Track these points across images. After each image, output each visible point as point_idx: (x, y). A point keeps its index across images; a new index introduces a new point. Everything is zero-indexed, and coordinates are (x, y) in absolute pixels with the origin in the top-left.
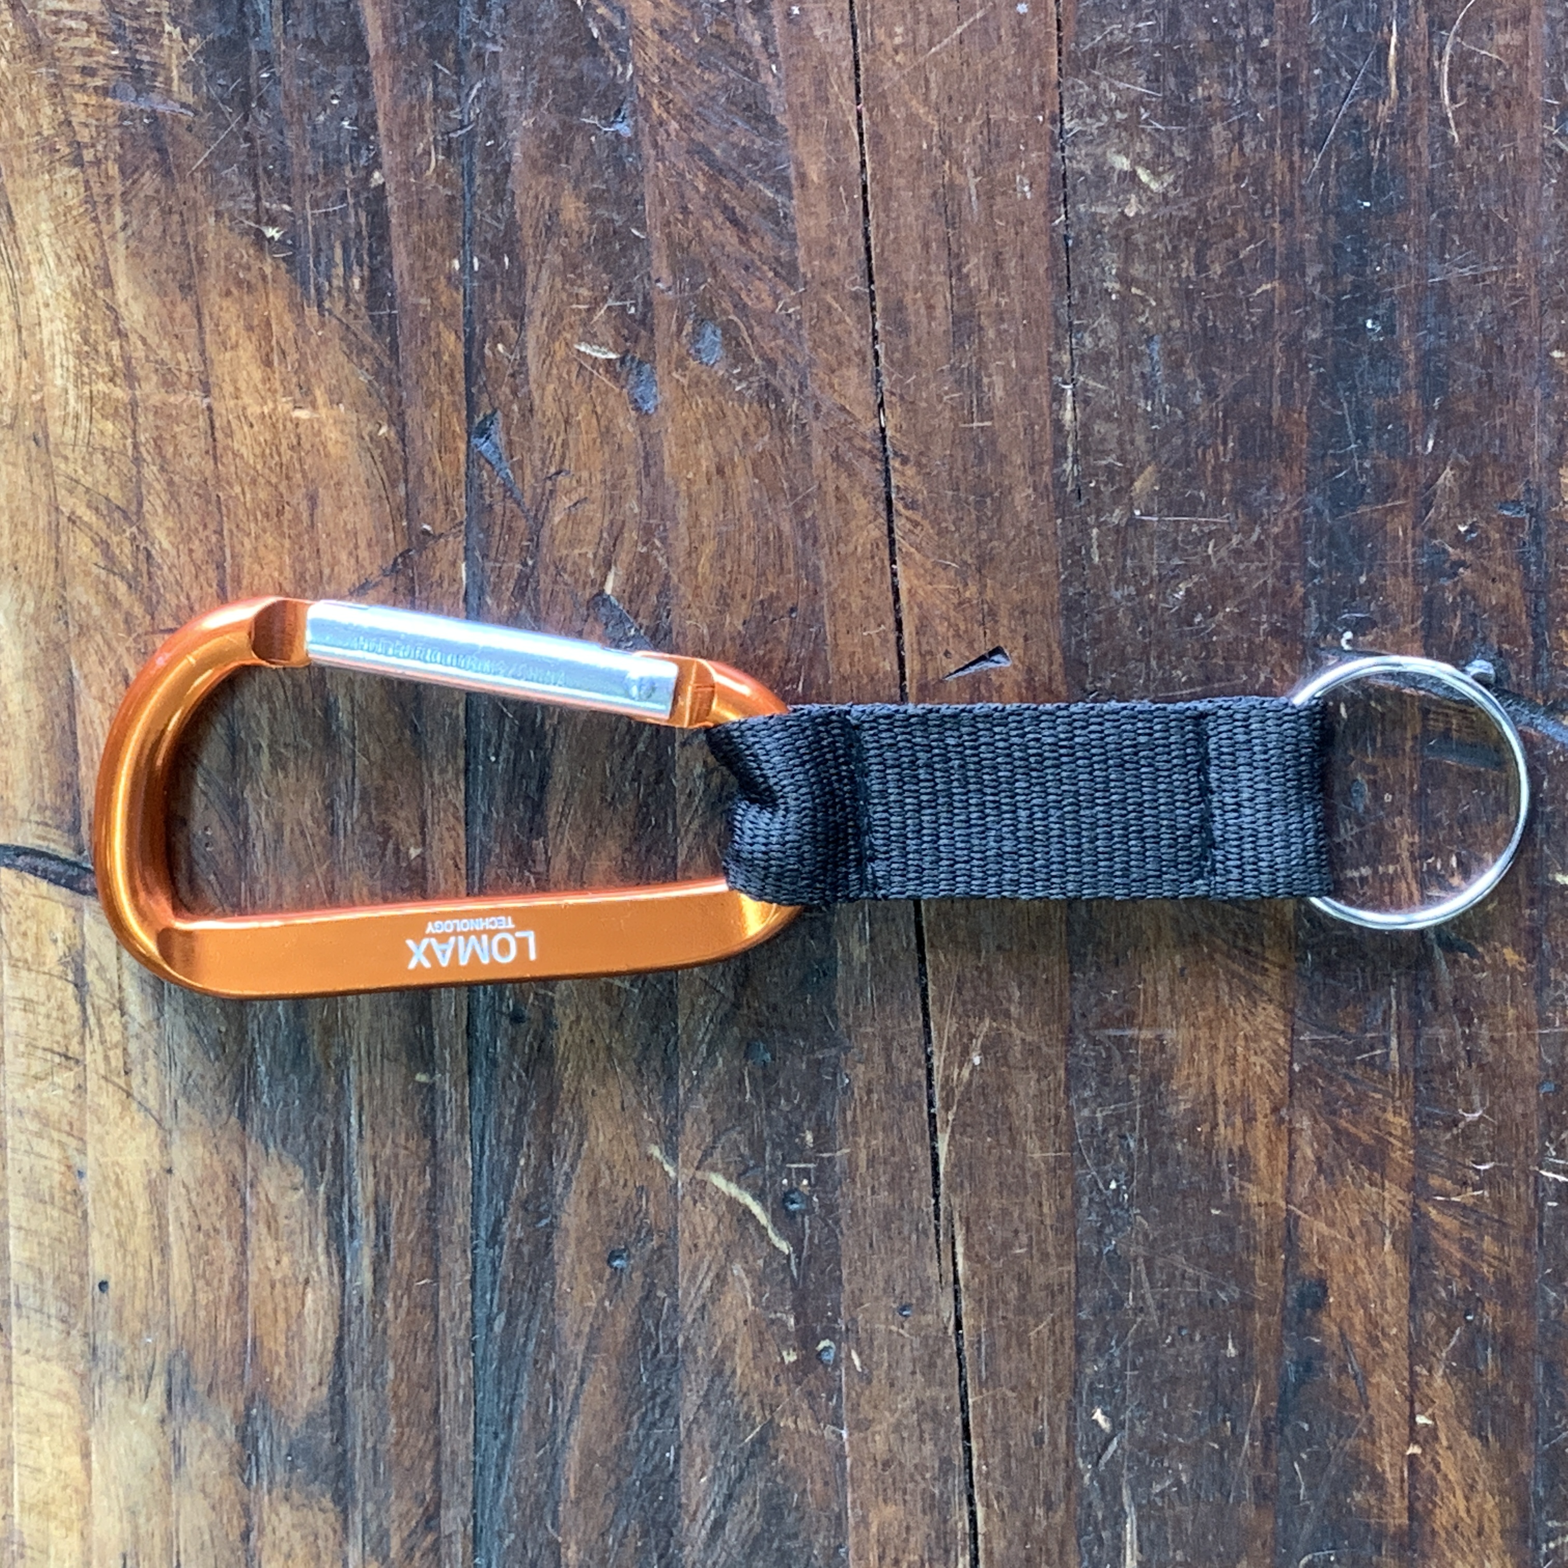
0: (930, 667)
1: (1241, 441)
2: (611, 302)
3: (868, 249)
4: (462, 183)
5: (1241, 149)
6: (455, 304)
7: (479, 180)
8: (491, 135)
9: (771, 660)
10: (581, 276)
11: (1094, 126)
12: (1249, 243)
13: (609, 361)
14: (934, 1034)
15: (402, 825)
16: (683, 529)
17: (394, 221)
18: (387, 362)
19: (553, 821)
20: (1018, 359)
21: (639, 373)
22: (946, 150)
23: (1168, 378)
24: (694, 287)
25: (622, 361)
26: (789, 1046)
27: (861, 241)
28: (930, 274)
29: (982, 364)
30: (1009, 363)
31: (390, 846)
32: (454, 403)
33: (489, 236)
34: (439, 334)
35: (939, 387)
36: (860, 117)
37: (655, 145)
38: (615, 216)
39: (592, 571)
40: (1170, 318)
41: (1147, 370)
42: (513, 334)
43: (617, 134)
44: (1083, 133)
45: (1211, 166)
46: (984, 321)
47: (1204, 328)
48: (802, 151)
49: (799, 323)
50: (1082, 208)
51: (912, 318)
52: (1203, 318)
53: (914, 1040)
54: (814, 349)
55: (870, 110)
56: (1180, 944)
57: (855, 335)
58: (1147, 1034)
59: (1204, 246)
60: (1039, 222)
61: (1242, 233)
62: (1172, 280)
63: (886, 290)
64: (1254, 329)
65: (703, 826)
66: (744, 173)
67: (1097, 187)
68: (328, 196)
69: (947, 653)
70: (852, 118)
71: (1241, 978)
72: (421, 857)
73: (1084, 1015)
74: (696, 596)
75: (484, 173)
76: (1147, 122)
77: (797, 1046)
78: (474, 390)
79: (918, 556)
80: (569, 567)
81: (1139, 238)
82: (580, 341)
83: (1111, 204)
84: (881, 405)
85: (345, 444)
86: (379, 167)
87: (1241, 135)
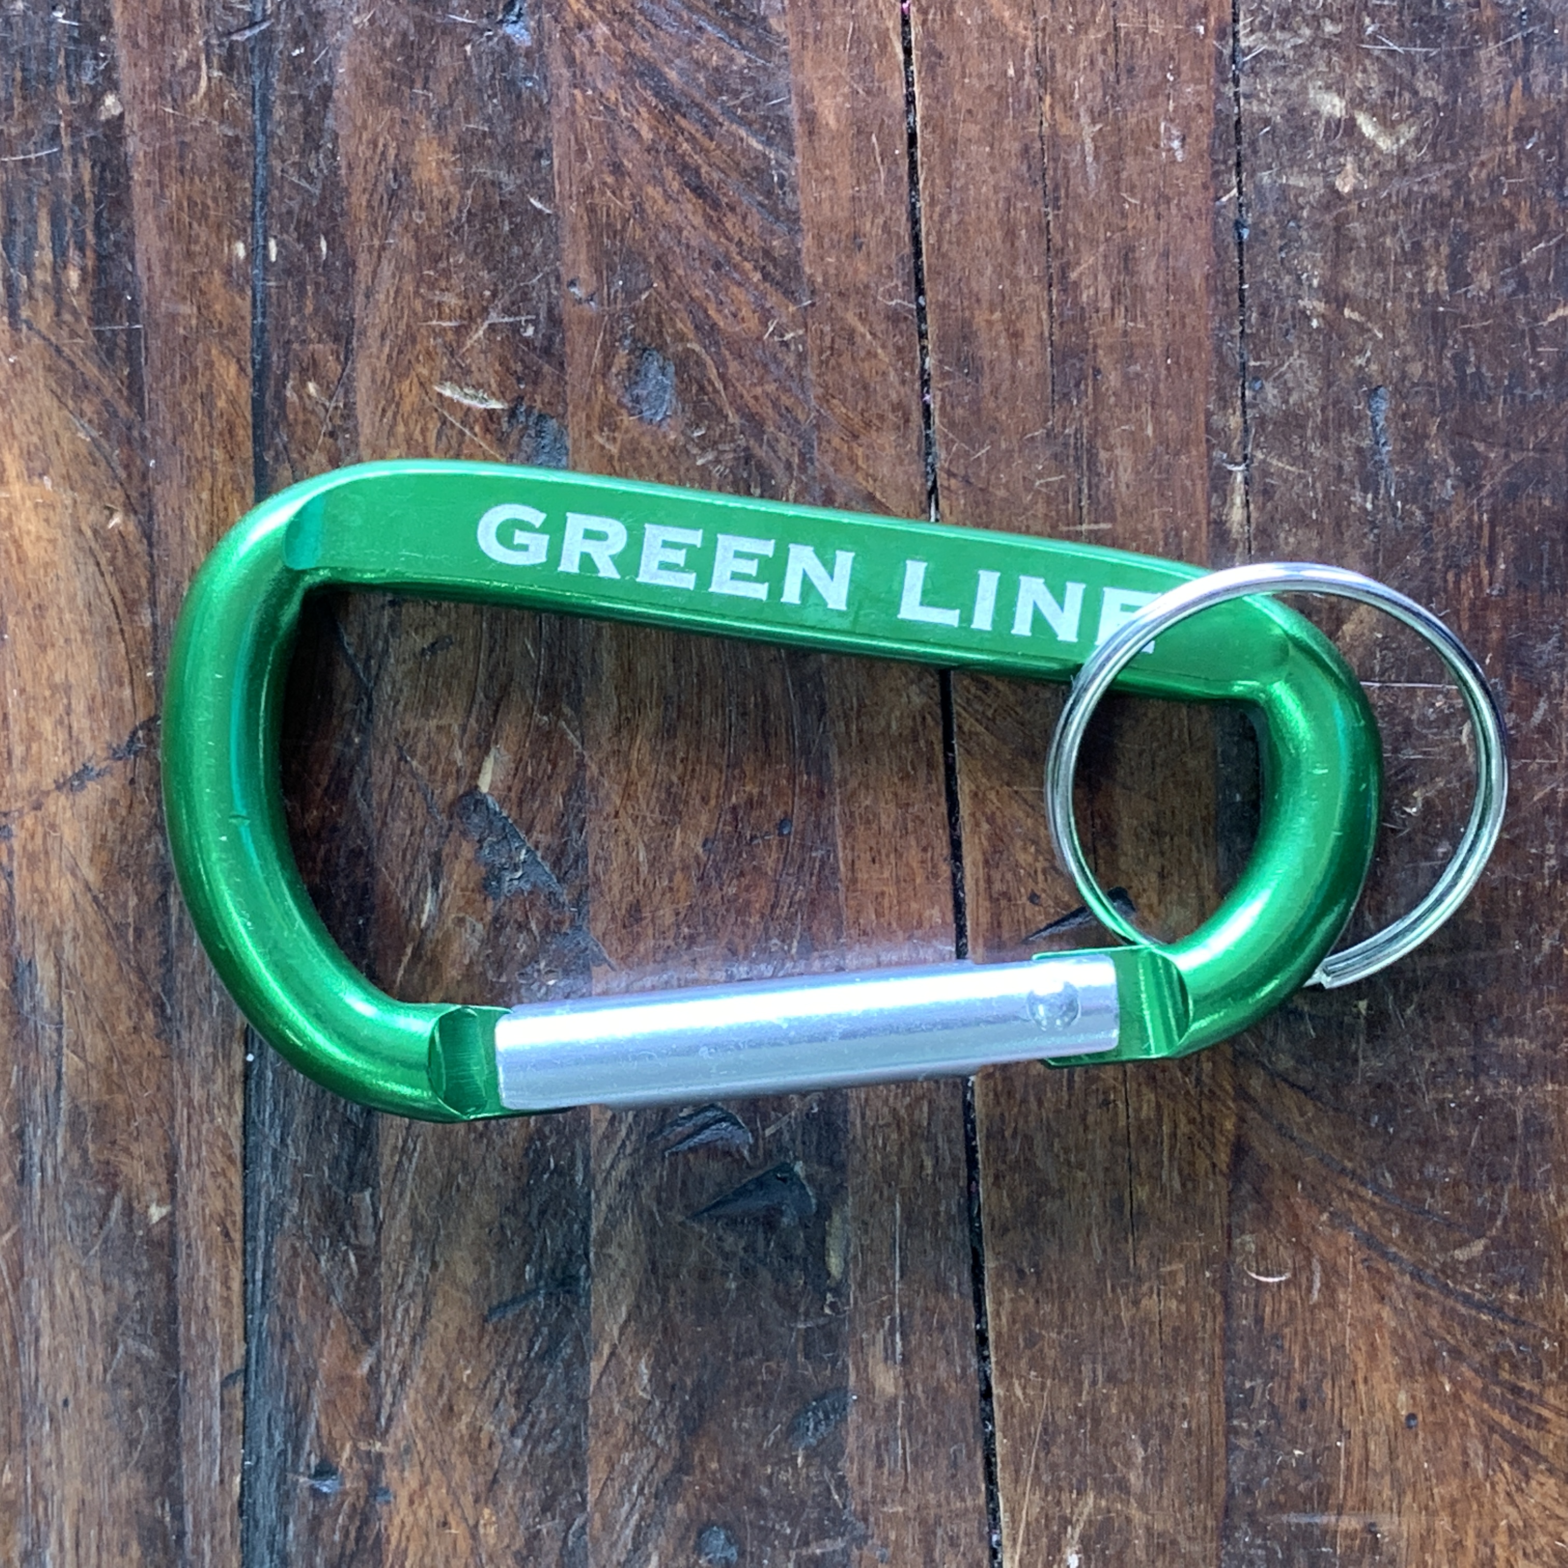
0: (1005, 919)
1: (1515, 561)
2: (494, 317)
3: (916, 239)
4: (252, 117)
5: (1527, 87)
6: (236, 315)
7: (279, 112)
8: (300, 38)
9: (748, 903)
10: (446, 274)
11: (1287, 44)
12: (1534, 240)
13: (491, 413)
14: (1003, 1516)
15: (139, 1166)
16: (608, 688)
17: (136, 176)
18: (123, 409)
19: (387, 1160)
20: (1157, 421)
21: (539, 434)
22: (1045, 79)
23: (1403, 456)
24: (631, 294)
25: (512, 414)
26: (765, 1534)
27: (903, 228)
28: (1015, 281)
29: (1098, 430)
30: (1142, 429)
31: (118, 1202)
32: (233, 478)
33: (295, 205)
34: (209, 365)
35: (1029, 464)
36: (905, 22)
37: (571, 61)
38: (503, 176)
39: (458, 755)
40: (1405, 359)
41: (1366, 443)
42: (332, 367)
43: (508, 42)
44: (1269, 55)
45: (1477, 114)
46: (1104, 360)
47: (1462, 378)
48: (810, 76)
49: (802, 357)
50: (1265, 177)
51: (986, 353)
52: (1460, 361)
53: (968, 1528)
54: (825, 399)
55: (924, 11)
56: (1406, 1373)
57: (893, 377)
58: (1350, 1523)
59: (1466, 241)
60: (1195, 200)
61: (1525, 224)
62: (1410, 297)
63: (944, 307)
64: (1543, 381)
65: (633, 1173)
66: (716, 110)
67: (1292, 143)
68: (28, 134)
69: (1033, 898)
70: (893, 24)
71: (1505, 1434)
72: (170, 1221)
73: (1248, 1491)
74: (627, 795)
75: (289, 101)
76: (1374, 39)
77: (778, 1535)
78: (268, 457)
79: (988, 738)
80: (421, 747)
81: (1357, 229)
82: (443, 380)
83: (1312, 171)
84: (934, 489)
85: (53, 541)
86: (114, 86)
87: (1527, 63)
